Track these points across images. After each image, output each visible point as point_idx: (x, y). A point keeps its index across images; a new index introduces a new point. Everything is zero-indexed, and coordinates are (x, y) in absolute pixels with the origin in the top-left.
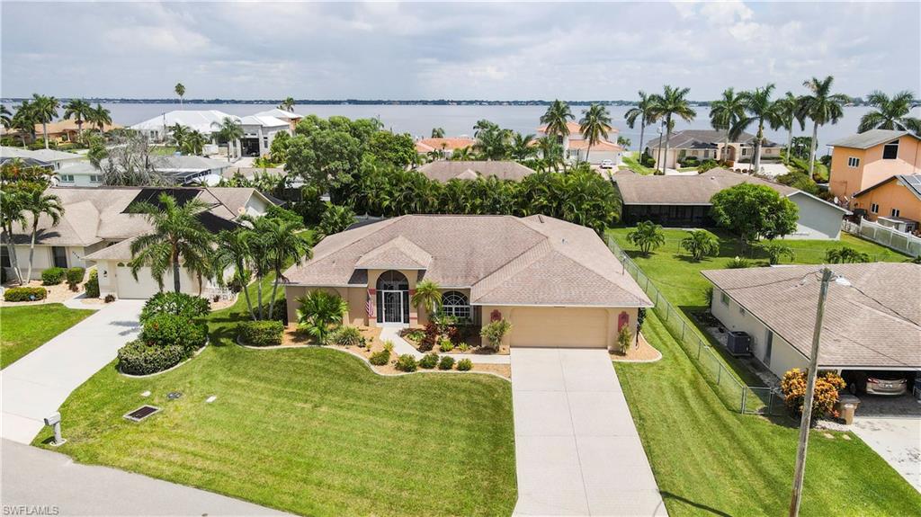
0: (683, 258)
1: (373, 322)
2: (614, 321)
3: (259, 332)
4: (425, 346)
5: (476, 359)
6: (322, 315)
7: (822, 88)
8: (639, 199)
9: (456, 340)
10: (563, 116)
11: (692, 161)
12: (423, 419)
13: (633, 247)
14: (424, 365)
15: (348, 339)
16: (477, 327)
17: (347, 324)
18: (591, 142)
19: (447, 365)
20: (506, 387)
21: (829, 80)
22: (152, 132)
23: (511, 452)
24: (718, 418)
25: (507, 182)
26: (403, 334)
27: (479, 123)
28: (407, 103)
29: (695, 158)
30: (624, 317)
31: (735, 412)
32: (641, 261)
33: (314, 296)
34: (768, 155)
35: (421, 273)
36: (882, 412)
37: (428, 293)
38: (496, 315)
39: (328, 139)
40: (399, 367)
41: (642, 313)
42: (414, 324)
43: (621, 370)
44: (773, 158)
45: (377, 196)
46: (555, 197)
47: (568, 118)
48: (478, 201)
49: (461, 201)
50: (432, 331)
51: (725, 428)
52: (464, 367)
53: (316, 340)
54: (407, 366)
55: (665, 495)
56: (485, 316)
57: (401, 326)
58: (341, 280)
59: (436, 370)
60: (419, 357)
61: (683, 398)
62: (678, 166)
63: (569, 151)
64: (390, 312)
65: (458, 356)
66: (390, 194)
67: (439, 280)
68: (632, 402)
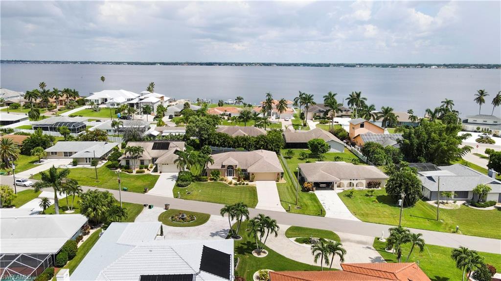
0: (300, 159)
1: (226, 176)
2: (277, 175)
3: (204, 179)
4: (239, 181)
5: (249, 183)
6: (216, 175)
7: (358, 95)
8: (291, 140)
9: (245, 179)
10: (271, 103)
11: (318, 117)
12: (241, 193)
13: (287, 156)
14: (239, 184)
15: (222, 180)
16: (249, 177)
17: (221, 177)
18: (281, 112)
19: (244, 184)
20: (255, 187)
21: (360, 93)
22: (96, 100)
23: (257, 196)
24: (293, 191)
25: (252, 137)
26: (233, 179)
27: (238, 98)
28: (192, 64)
29: (319, 116)
30: (278, 174)
31: (296, 190)
32: (288, 159)
33: (214, 171)
34: (347, 114)
35: (236, 166)
36: (321, 190)
37: (238, 170)
38: (253, 174)
39: (201, 125)
40: (234, 185)
41: (282, 173)
42: (235, 177)
43: (277, 184)
44: (348, 116)
45: (214, 141)
46: (266, 142)
47: (273, 104)
48: (244, 143)
49: (240, 142)
50: (239, 178)
51: (293, 193)
52: (247, 184)
53: (215, 180)
54: (236, 184)
55: (281, 201)
56: (251, 175)
57: (232, 177)
58: (219, 167)
59: (241, 185)
60: (238, 183)
61: (288, 189)
62: (313, 119)
63: (273, 113)
64: (230, 174)
65: (246, 183)
66: (218, 140)
67: (240, 167)
68: (278, 189)
